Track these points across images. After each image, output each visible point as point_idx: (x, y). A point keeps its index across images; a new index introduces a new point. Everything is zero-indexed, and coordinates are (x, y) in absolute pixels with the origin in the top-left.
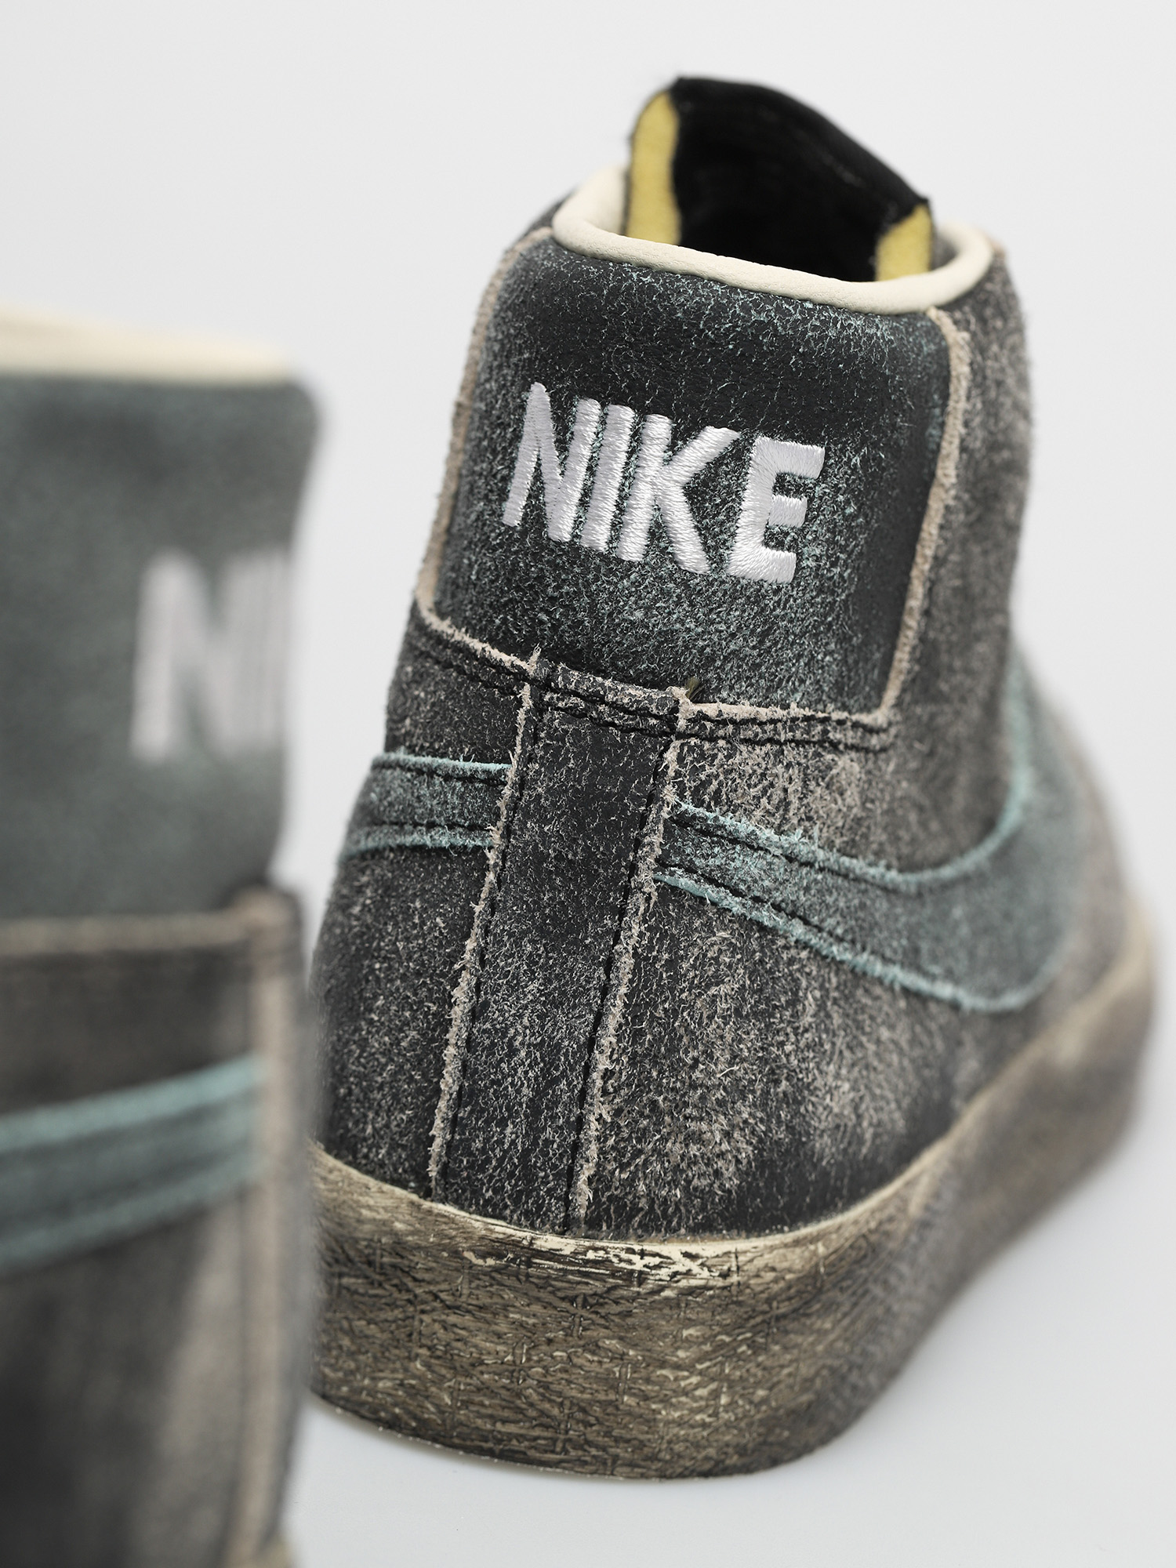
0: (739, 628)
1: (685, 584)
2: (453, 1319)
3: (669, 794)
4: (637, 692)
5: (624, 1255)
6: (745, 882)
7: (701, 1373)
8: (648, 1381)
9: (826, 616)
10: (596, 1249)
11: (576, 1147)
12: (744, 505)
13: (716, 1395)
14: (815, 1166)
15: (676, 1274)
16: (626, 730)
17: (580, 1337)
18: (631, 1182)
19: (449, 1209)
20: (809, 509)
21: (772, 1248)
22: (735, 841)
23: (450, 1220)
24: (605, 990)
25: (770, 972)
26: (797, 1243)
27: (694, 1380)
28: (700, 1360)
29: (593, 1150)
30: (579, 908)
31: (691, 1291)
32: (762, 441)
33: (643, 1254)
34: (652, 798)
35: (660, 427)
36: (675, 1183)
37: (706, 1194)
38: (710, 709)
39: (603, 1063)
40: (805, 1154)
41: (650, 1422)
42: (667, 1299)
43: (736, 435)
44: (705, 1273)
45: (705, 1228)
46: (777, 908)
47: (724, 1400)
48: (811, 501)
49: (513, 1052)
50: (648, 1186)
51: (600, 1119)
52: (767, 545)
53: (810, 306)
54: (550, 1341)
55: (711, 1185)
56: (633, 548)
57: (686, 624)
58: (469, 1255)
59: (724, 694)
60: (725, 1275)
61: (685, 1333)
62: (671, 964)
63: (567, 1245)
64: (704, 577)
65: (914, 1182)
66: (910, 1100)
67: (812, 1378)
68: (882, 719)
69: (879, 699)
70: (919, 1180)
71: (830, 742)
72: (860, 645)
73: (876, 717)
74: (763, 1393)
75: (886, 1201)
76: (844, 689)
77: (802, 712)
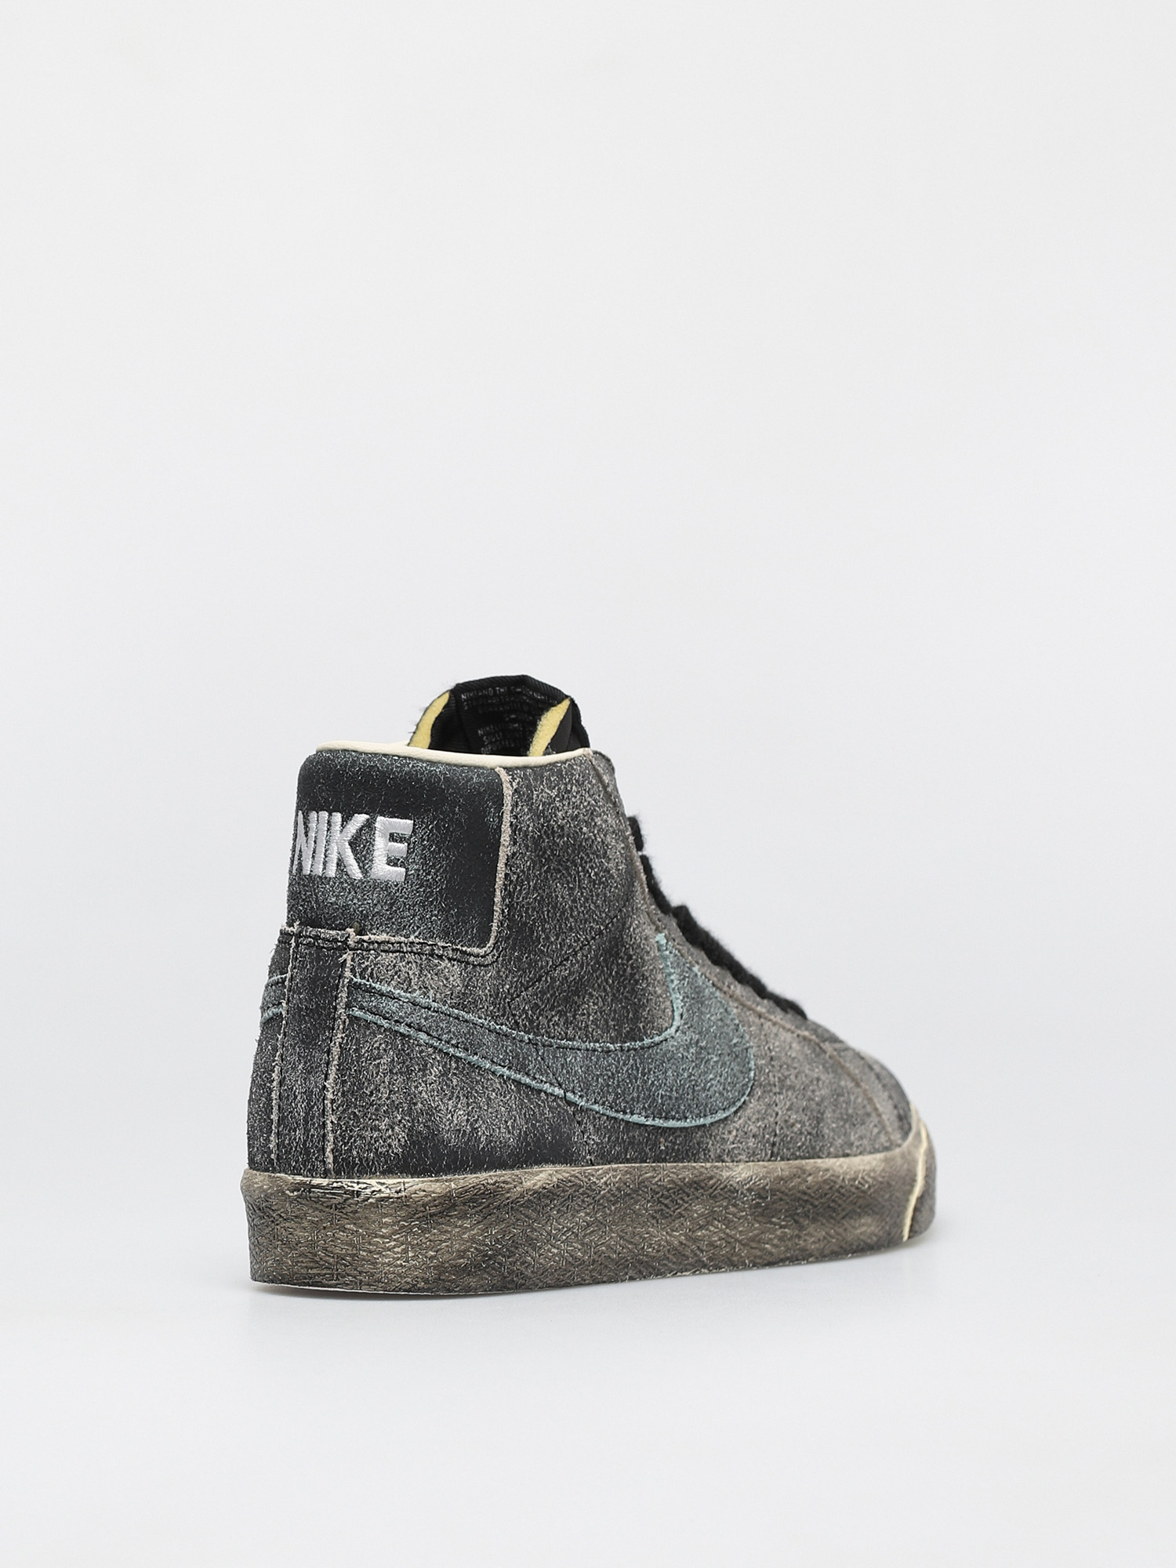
0: (379, 902)
1: (352, 883)
2: (287, 1224)
3: (348, 974)
4: (333, 932)
5: (349, 1184)
6: (388, 1013)
7: (395, 1240)
8: (370, 1244)
9: (428, 898)
10: (337, 1182)
11: (324, 1136)
12: (375, 848)
13: (405, 1251)
14: (446, 1146)
15: (374, 1191)
16: (329, 949)
17: (337, 1225)
18: (350, 1150)
19: (282, 1175)
20: (409, 849)
22: (382, 995)
23: (281, 1178)
24: (328, 1063)
25: (408, 1054)
26: (437, 1181)
27: (393, 1243)
28: (395, 1233)
29: (331, 1137)
30: (315, 1030)
31: (382, 1199)
32: (380, 819)
33: (358, 1183)
34: (341, 976)
35: (337, 817)
36: (370, 1150)
37: (386, 1155)
38: (365, 938)
39: (330, 1096)
40: (439, 1141)
41: (374, 1264)
42: (371, 1203)
43: (368, 816)
44: (388, 1191)
45: (388, 1172)
46: (409, 1026)
47: (411, 1254)
48: (409, 845)
49: (296, 1097)
50: (358, 1153)
51: (332, 1122)
52: (389, 864)
53: (397, 758)
54: (325, 1228)
55: (388, 1151)
56: (332, 871)
57: (354, 902)
58: (288, 1192)
59: (374, 931)
60: (397, 1192)
61: (384, 1220)
62: (356, 1050)
63: (325, 1182)
64: (360, 881)
65: (532, 1174)
66: (520, 1133)
67: (464, 1251)
68: (482, 952)
69: (482, 945)
70: (537, 1174)
71: (437, 955)
72: (458, 915)
73: (476, 950)
74: (433, 1254)
75: (505, 1175)
76: (447, 934)
77: (417, 940)
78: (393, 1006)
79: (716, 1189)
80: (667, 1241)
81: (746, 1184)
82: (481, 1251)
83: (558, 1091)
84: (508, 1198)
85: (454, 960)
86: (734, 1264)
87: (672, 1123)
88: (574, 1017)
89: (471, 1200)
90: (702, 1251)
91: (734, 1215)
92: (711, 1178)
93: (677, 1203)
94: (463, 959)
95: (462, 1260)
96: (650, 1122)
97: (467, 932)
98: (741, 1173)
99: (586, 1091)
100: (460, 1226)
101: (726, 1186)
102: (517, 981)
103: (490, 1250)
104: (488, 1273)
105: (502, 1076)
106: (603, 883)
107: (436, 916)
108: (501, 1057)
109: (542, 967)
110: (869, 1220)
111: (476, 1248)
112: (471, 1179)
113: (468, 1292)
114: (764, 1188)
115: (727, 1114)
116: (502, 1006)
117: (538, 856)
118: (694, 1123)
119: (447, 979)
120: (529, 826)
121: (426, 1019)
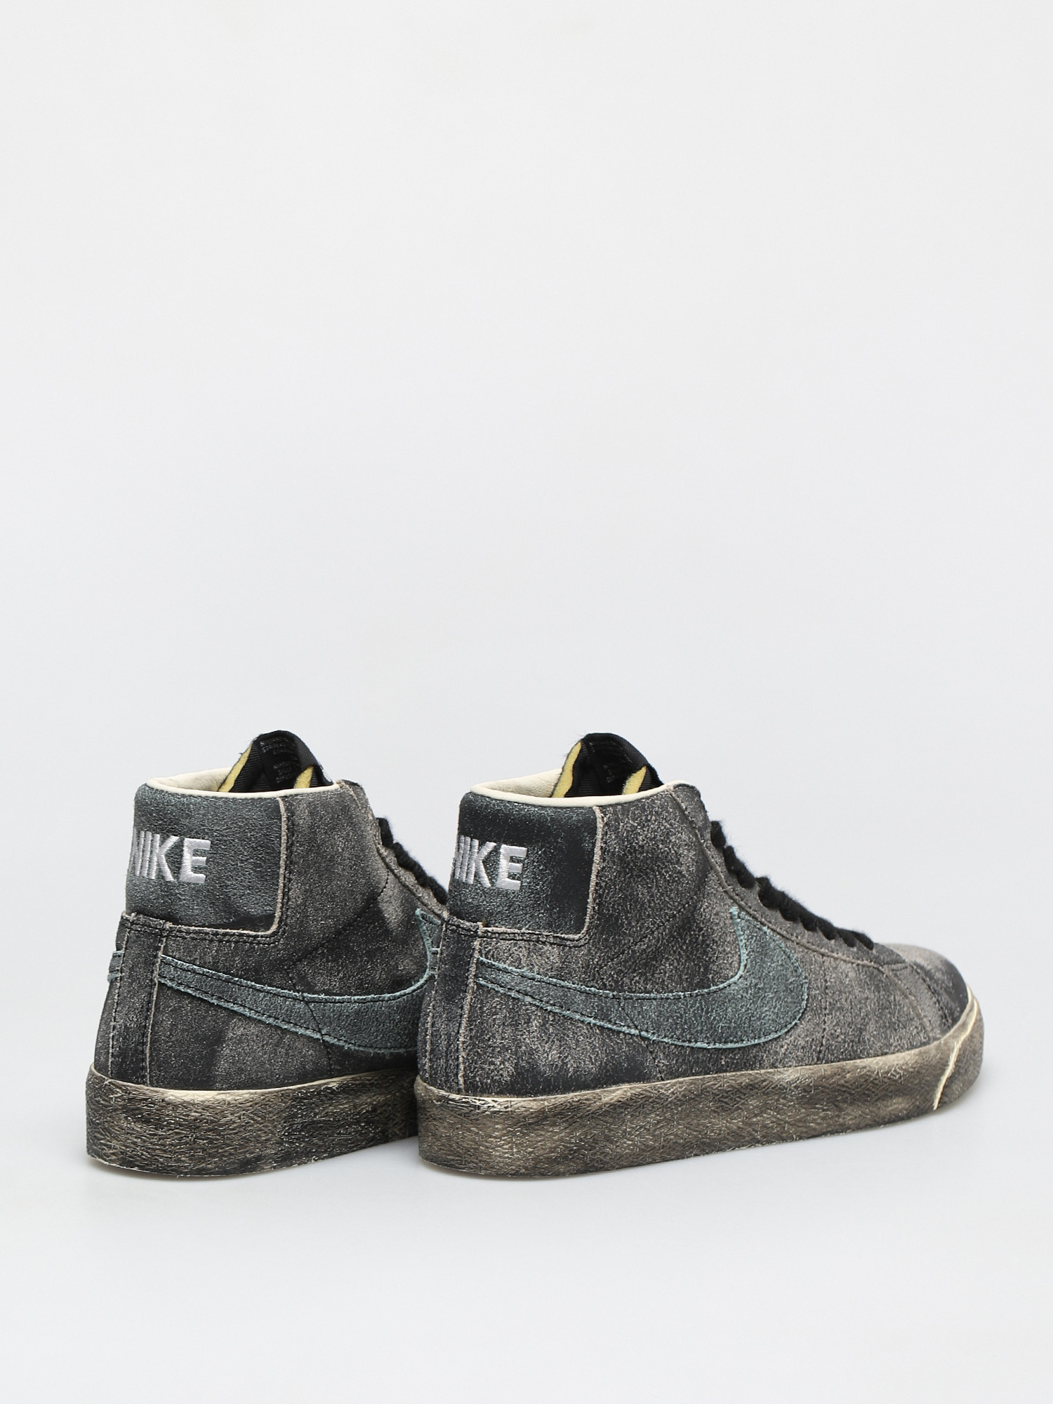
0: (501, 904)
1: (483, 890)
2: (435, 1123)
3: (476, 955)
4: (468, 924)
5: (474, 1100)
6: (503, 983)
7: (504, 1140)
8: (486, 1142)
9: (537, 901)
10: (465, 1098)
11: (458, 1065)
12: (500, 866)
13: (511, 1148)
14: (542, 1076)
15: (489, 1107)
16: (465, 935)
17: (465, 1127)
18: (474, 1077)
19: (433, 1088)
20: (524, 868)
21: (524, 1101)
22: (500, 970)
23: (431, 1090)
24: (461, 1016)
25: (517, 1012)
26: (534, 1100)
27: (503, 1142)
28: (504, 1135)
29: (462, 1067)
30: (455, 991)
31: (495, 1112)
32: (504, 846)
33: (479, 1100)
34: (472, 956)
35: (476, 842)
36: (488, 1078)
37: (499, 1082)
38: (490, 929)
39: (462, 1039)
40: (537, 1072)
41: (490, 1155)
42: (487, 1114)
43: (495, 844)
44: (499, 1107)
45: (501, 1093)
46: (518, 992)
47: (515, 1150)
48: (524, 864)
49: (441, 1037)
50: (480, 1079)
51: (463, 1057)
52: (508, 878)
53: (516, 804)
54: (457, 1128)
55: (500, 1079)
56: (471, 880)
57: (485, 905)
58: (434, 1101)
59: (497, 925)
60: (506, 1108)
61: (496, 1126)
62: (480, 1008)
63: (457, 1097)
64: (488, 889)
65: (610, 1091)
66: (601, 1063)
67: (555, 1148)
68: (577, 937)
69: (578, 931)
70: (614, 1091)
71: (541, 941)
72: (559, 912)
73: (571, 936)
74: (531, 1150)
75: (587, 1094)
76: (550, 926)
77: (528, 931)
78: (507, 978)
79: (768, 1088)
80: (726, 1127)
81: (793, 1083)
82: (567, 1147)
83: (633, 1031)
84: (589, 1111)
85: (555, 944)
86: (782, 1138)
87: (730, 1045)
88: (653, 975)
89: (560, 1113)
90: (757, 1132)
91: (784, 1105)
92: (764, 1081)
93: (735, 1100)
94: (561, 943)
95: (553, 1154)
96: (711, 1046)
97: (566, 924)
98: (790, 1074)
99: (657, 1028)
100: (551, 1131)
101: (777, 1086)
102: (604, 956)
103: (575, 1146)
104: (573, 1162)
105: (589, 1023)
106: (676, 881)
107: (543, 913)
108: (588, 1010)
109: (625, 944)
110: (900, 1100)
111: (563, 1146)
112: (560, 1098)
113: (558, 1175)
114: (808, 1085)
115: (779, 1034)
116: (591, 974)
117: (623, 867)
118: (749, 1044)
119: (548, 958)
120: (615, 848)
121: (531, 987)
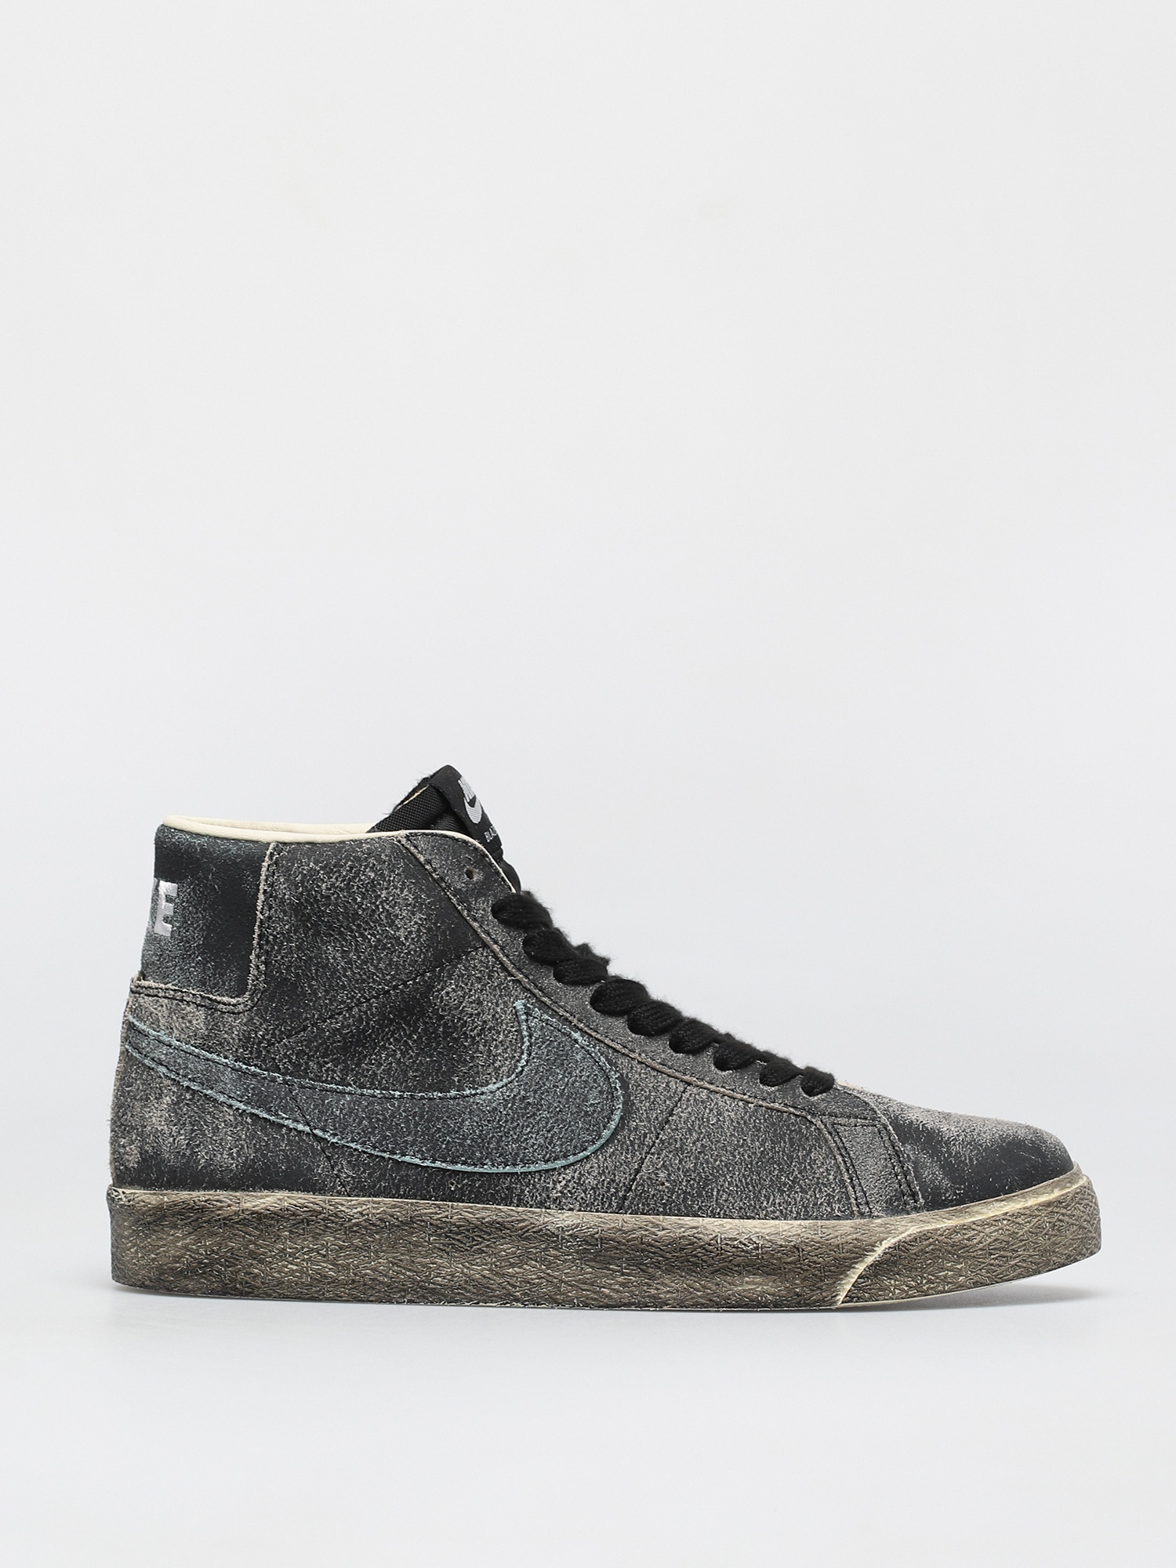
0: (154, 953)
3: (128, 1013)
7: (130, 1242)
8: (121, 1243)
9: (187, 951)
13: (136, 1252)
14: (166, 1165)
15: (119, 1199)
21: (145, 1194)
25: (150, 1084)
26: (155, 1194)
27: (130, 1244)
28: (131, 1235)
31: (122, 1206)
36: (122, 1163)
37: (129, 1169)
38: (141, 983)
40: (161, 1160)
41: (122, 1260)
45: (131, 1184)
50: (117, 1165)
53: (170, 830)
55: (129, 1166)
59: (150, 978)
62: (123, 1078)
65: (256, 1197)
66: (246, 1160)
67: (180, 1257)
68: (234, 1001)
69: (240, 994)
70: (262, 1197)
71: (185, 1001)
72: (215, 968)
73: (226, 999)
74: (154, 1256)
75: (222, 1195)
76: (204, 984)
77: (173, 987)
79: (527, 1231)
80: (462, 1272)
81: (568, 1231)
82: (195, 1259)
83: (300, 1127)
84: (219, 1215)
85: (202, 1006)
86: (556, 1301)
87: (459, 1167)
88: (358, 1065)
89: (180, 1213)
90: (514, 1287)
91: (556, 1257)
92: (520, 1221)
93: (474, 1240)
94: (211, 1007)
95: (178, 1265)
96: (427, 1163)
97: (224, 984)
98: (564, 1219)
99: (342, 1128)
100: (172, 1235)
101: (541, 1230)
102: (274, 1030)
103: (206, 1258)
104: (206, 1279)
105: (238, 1109)
106: (389, 948)
107: (194, 967)
108: (238, 1093)
109: (307, 1019)
110: (758, 1279)
111: (190, 1256)
112: (184, 1195)
113: (186, 1292)
114: (592, 1236)
115: (550, 1166)
116: (252, 1049)
117: (301, 920)
118: (494, 1170)
119: (190, 1022)
120: (285, 894)
121: (166, 1054)
